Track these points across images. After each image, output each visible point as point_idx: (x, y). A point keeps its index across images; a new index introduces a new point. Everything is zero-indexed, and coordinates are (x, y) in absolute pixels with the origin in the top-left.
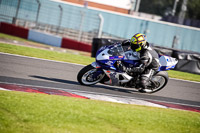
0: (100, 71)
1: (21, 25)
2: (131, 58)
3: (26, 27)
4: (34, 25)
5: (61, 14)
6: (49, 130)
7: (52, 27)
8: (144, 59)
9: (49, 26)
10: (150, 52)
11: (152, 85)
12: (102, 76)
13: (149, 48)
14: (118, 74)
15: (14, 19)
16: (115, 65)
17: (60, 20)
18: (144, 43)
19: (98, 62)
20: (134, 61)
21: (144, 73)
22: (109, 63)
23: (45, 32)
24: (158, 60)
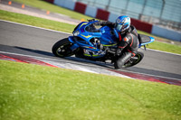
1: (146, 21)
3: (150, 23)
4: (157, 21)
6: (169, 117)
9: (171, 22)
15: (140, 15)
23: (167, 28)
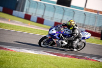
0: (51, 39)
2: (67, 33)
5: (85, 18)
7: (80, 24)
8: (74, 33)
10: (77, 29)
11: (78, 47)
12: (52, 42)
13: (77, 28)
14: (60, 41)
15: (61, 20)
16: (59, 36)
17: (85, 21)
18: (74, 25)
19: (50, 35)
20: (69, 34)
21: (74, 41)
22: (56, 35)
24: (81, 34)
